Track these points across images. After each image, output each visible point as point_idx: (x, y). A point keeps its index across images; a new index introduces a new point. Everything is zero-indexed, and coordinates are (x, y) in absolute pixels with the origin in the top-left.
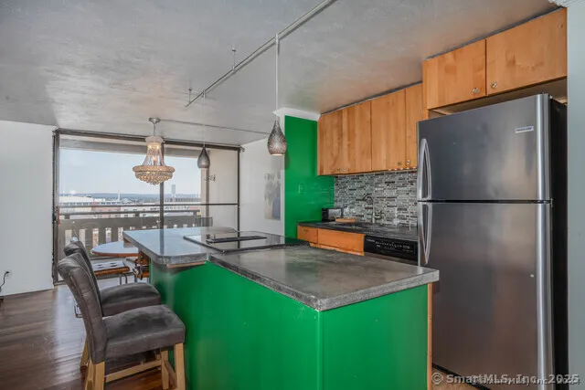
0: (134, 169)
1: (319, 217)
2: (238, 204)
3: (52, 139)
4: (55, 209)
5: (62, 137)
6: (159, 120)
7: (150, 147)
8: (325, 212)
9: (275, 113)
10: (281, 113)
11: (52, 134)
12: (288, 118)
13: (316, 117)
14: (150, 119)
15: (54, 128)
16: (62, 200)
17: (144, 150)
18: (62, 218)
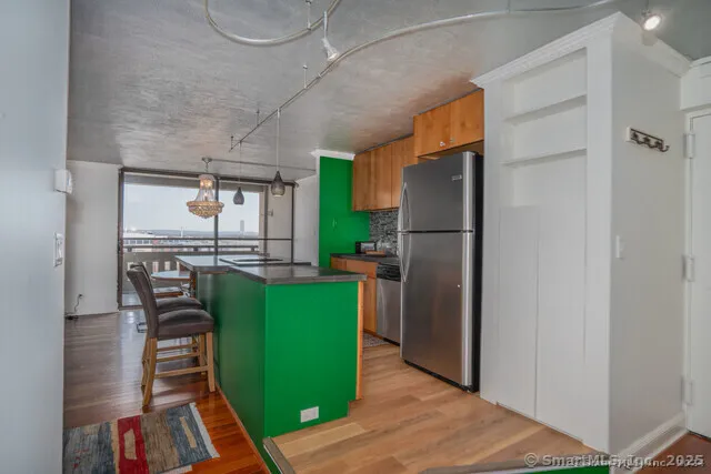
0: (188, 204)
1: (353, 251)
2: (292, 240)
3: (117, 176)
4: (120, 240)
5: (126, 173)
6: (210, 160)
7: (202, 184)
8: (358, 245)
9: (313, 153)
10: (318, 153)
11: (117, 172)
12: (322, 158)
13: (350, 156)
14: (203, 159)
15: (120, 166)
16: (125, 235)
17: (196, 185)
18: (125, 250)
